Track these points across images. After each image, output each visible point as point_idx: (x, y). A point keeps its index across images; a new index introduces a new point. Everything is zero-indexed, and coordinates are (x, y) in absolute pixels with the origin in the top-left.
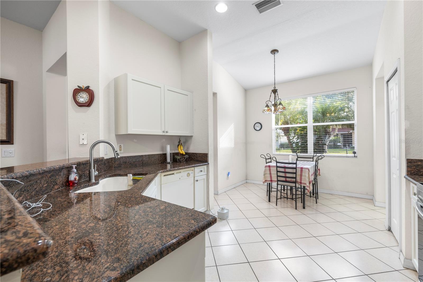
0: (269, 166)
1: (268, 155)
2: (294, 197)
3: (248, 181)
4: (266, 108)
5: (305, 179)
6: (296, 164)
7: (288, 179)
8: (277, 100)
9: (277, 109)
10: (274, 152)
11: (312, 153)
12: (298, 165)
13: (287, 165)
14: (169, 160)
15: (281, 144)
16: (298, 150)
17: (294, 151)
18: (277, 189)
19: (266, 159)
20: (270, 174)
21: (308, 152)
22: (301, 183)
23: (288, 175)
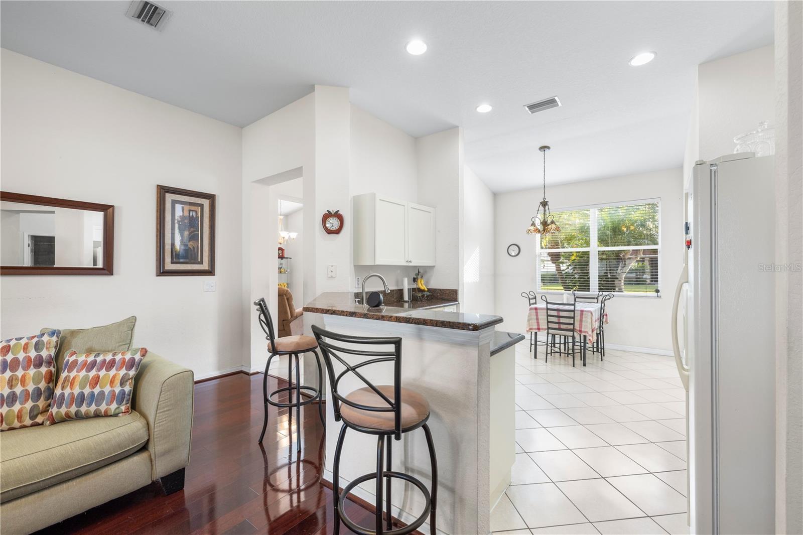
0: (536, 309)
1: (531, 293)
2: (570, 352)
4: (532, 227)
5: (587, 326)
6: (574, 305)
7: (563, 326)
8: (547, 216)
9: (548, 228)
10: (539, 289)
11: (597, 291)
12: (577, 307)
13: (561, 307)
14: (406, 298)
16: (576, 286)
17: (567, 288)
19: (529, 299)
20: (537, 319)
21: (590, 290)
22: (580, 331)
23: (562, 320)
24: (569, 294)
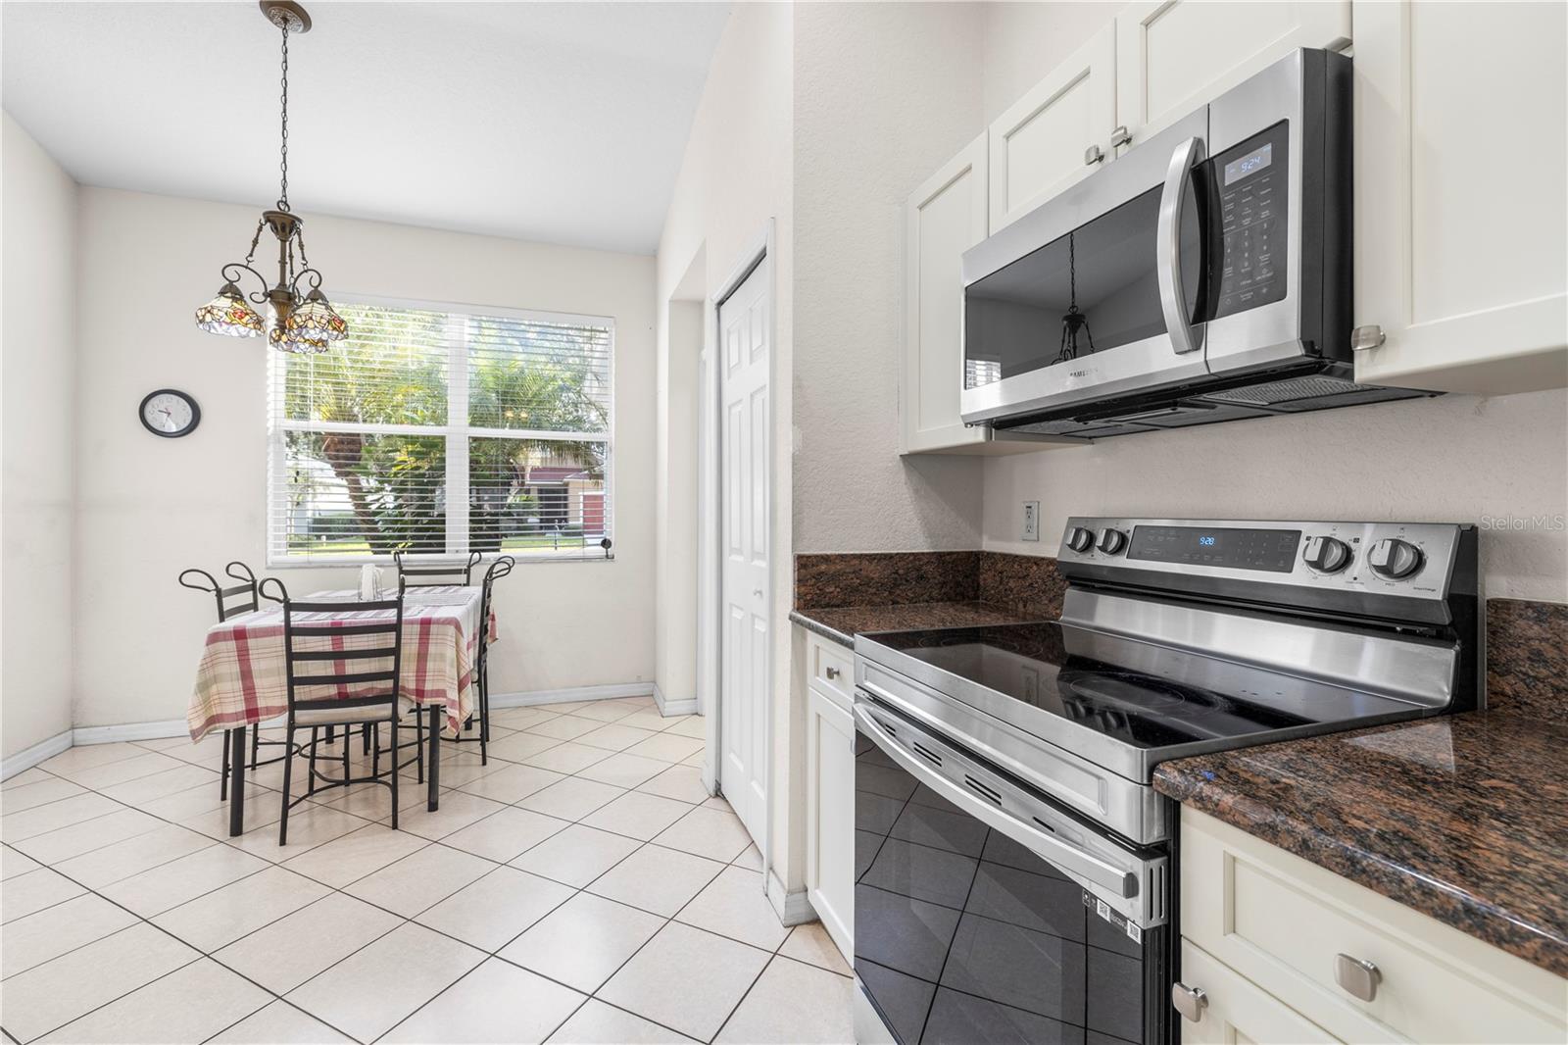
0: (240, 635)
1: (235, 570)
2: (385, 763)
3: (81, 735)
4: (225, 303)
5: (442, 672)
6: (398, 604)
7: (352, 688)
8: (295, 276)
9: (298, 320)
10: (277, 555)
11: (465, 551)
12: (408, 608)
13: (346, 618)
15: (316, 521)
16: (404, 538)
17: (379, 545)
18: (290, 743)
19: (219, 594)
20: (246, 675)
21: (447, 549)
22: (420, 693)
23: (353, 667)
24: (380, 565)
